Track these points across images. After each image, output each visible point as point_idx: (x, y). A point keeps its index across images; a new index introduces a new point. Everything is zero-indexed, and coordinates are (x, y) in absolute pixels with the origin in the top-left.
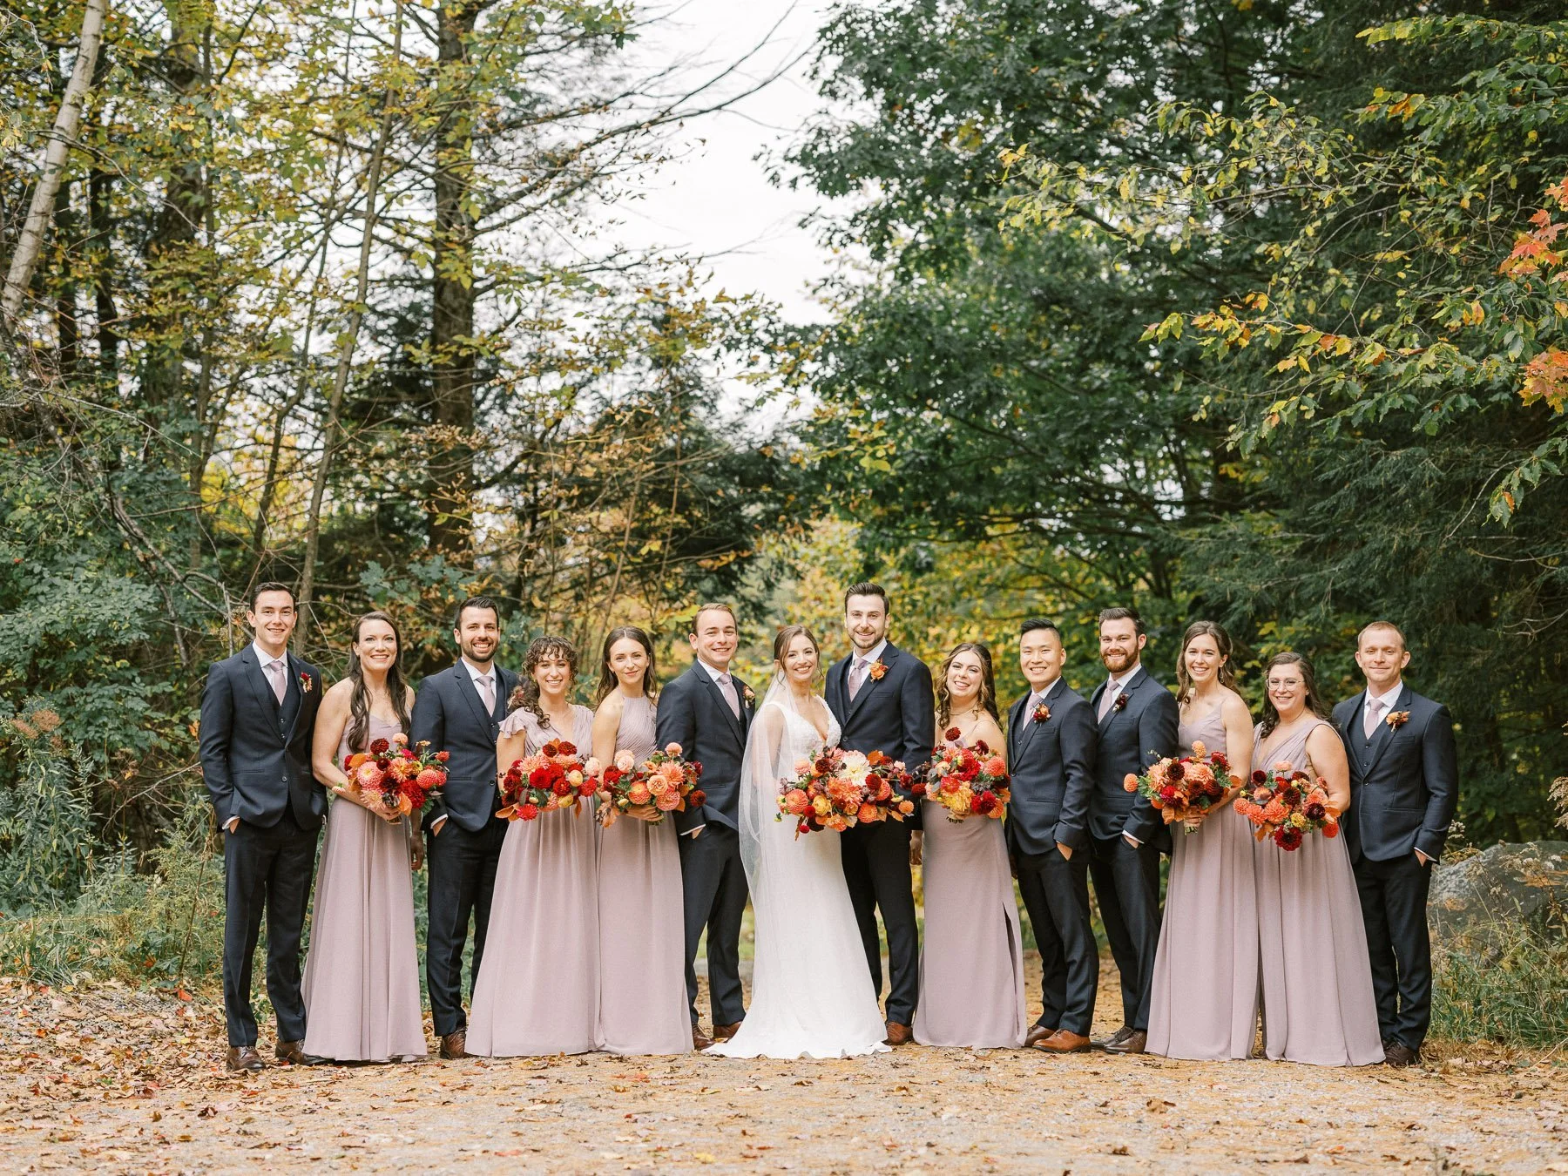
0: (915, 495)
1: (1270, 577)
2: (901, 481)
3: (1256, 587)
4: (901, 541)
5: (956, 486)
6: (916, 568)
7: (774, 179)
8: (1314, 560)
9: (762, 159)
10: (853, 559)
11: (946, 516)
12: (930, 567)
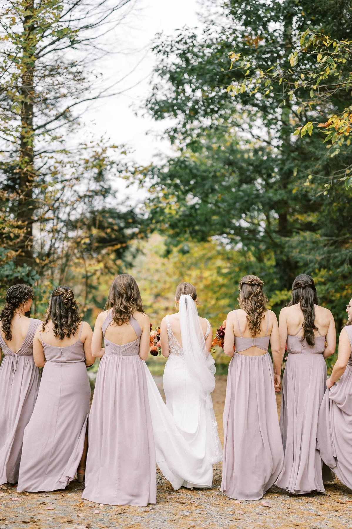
0: (184, 226)
1: (324, 253)
2: (179, 221)
3: (319, 258)
4: (179, 242)
5: (198, 223)
6: (184, 252)
7: (136, 114)
8: (336, 248)
9: (132, 107)
10: (163, 248)
11: (194, 234)
12: (188, 252)
